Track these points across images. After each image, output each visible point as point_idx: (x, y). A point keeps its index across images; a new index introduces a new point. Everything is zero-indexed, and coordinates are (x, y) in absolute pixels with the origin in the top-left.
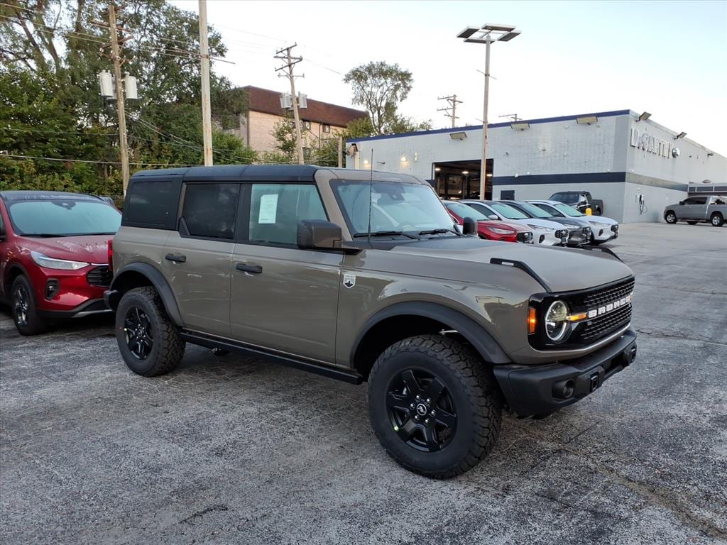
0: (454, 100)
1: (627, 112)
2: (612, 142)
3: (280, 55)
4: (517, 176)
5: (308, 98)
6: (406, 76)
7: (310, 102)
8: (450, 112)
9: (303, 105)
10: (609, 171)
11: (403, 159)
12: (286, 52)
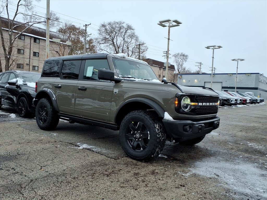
0: (201, 64)
1: (258, 73)
2: (255, 80)
3: (164, 53)
4: (229, 87)
5: (171, 64)
6: (186, 56)
7: (171, 65)
8: (200, 67)
9: (169, 66)
10: (253, 87)
11: (196, 80)
12: (166, 52)
